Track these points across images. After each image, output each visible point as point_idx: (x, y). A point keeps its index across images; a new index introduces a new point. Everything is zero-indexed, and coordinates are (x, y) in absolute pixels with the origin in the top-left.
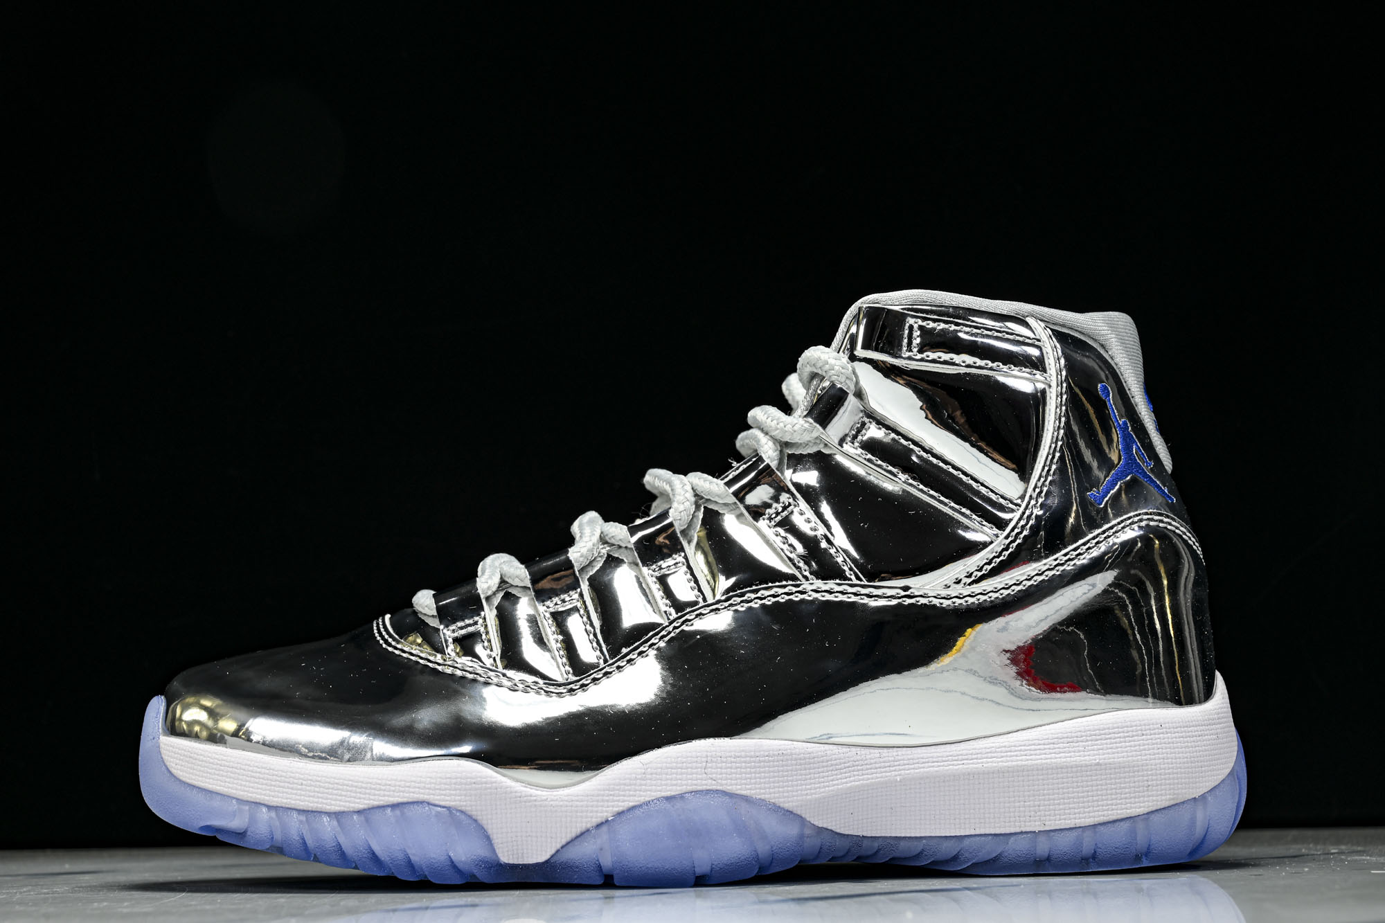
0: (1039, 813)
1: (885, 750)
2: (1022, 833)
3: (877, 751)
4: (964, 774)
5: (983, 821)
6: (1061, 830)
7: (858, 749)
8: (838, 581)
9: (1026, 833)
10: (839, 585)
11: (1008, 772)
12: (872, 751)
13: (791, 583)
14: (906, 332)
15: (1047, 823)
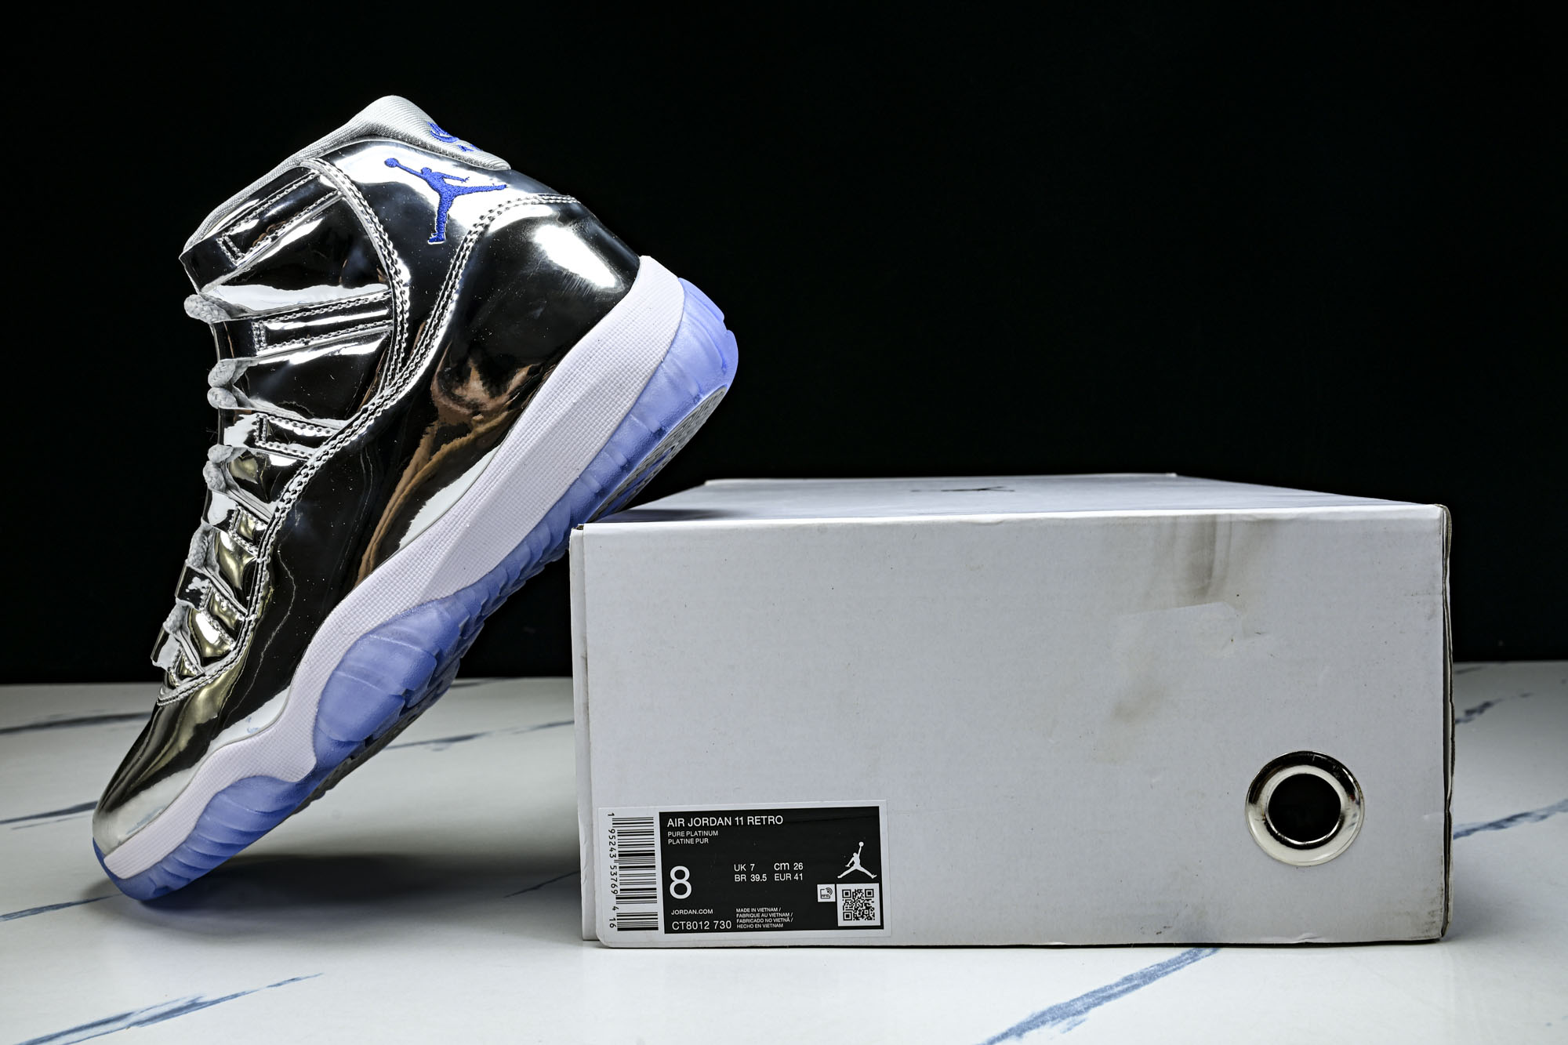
0: (568, 466)
1: (447, 515)
2: (571, 486)
3: (441, 521)
4: (503, 486)
5: (542, 501)
6: (591, 463)
7: (429, 530)
8: (324, 443)
9: (574, 483)
10: (327, 444)
11: (526, 460)
12: (439, 523)
13: (301, 468)
14: (224, 248)
15: (579, 467)
